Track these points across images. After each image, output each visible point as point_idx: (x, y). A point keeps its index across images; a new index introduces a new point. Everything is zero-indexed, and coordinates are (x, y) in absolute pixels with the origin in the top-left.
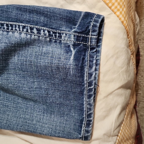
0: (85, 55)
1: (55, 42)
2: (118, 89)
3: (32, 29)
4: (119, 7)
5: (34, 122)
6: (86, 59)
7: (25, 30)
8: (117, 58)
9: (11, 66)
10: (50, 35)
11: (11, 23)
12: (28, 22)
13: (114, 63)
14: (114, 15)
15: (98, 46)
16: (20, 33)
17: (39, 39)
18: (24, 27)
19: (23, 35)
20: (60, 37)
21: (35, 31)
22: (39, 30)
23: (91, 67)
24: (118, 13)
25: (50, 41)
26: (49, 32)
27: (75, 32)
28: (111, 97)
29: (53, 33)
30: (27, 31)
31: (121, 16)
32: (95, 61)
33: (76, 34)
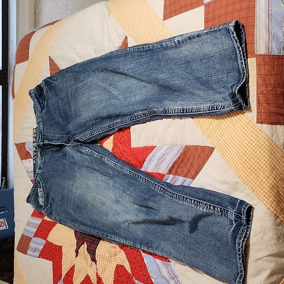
0: (239, 229)
1: (225, 216)
2: (266, 256)
3: (210, 206)
4: (264, 198)
5: (212, 268)
6: (239, 232)
7: (206, 206)
8: (265, 234)
9: (199, 228)
10: (221, 211)
11: (199, 200)
12: (209, 201)
13: (262, 237)
14: (261, 203)
15: (248, 224)
16: (203, 208)
17: (214, 213)
18: (206, 205)
19: (205, 210)
20: (227, 213)
21: (212, 208)
22: (214, 207)
23: (240, 239)
24: (265, 202)
25: (221, 215)
26: (221, 209)
27: (235, 212)
28: (260, 261)
29: (223, 209)
30: (207, 207)
31: (267, 204)
32: (244, 235)
33: (236, 213)
